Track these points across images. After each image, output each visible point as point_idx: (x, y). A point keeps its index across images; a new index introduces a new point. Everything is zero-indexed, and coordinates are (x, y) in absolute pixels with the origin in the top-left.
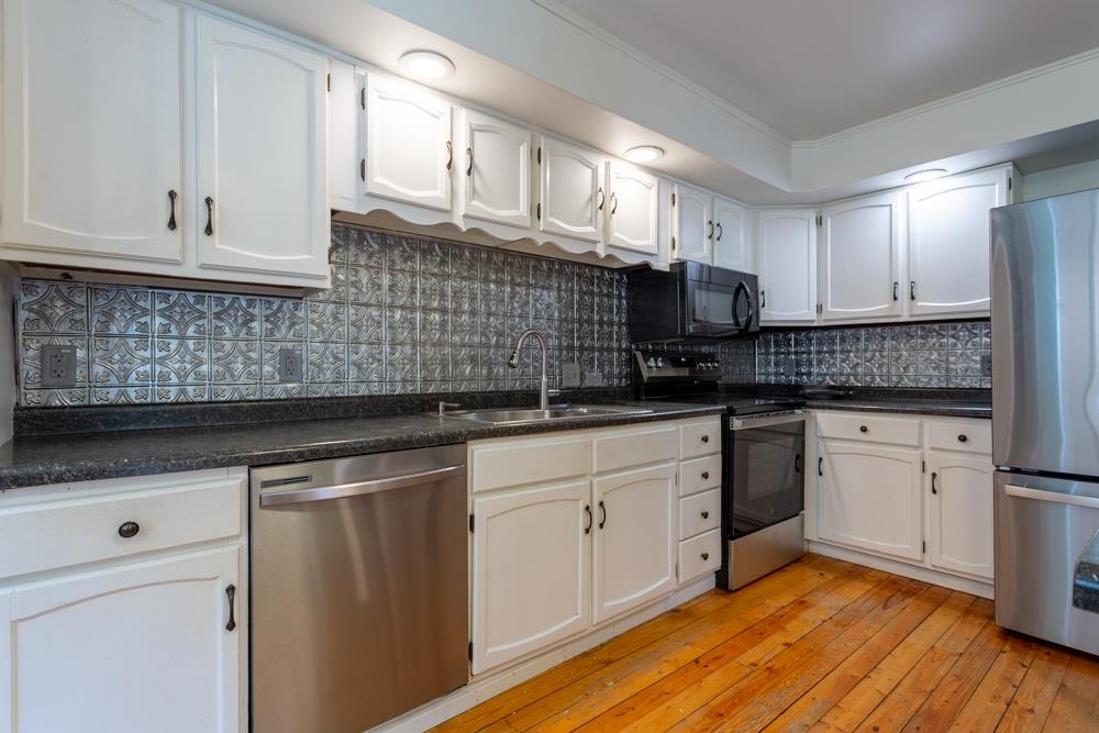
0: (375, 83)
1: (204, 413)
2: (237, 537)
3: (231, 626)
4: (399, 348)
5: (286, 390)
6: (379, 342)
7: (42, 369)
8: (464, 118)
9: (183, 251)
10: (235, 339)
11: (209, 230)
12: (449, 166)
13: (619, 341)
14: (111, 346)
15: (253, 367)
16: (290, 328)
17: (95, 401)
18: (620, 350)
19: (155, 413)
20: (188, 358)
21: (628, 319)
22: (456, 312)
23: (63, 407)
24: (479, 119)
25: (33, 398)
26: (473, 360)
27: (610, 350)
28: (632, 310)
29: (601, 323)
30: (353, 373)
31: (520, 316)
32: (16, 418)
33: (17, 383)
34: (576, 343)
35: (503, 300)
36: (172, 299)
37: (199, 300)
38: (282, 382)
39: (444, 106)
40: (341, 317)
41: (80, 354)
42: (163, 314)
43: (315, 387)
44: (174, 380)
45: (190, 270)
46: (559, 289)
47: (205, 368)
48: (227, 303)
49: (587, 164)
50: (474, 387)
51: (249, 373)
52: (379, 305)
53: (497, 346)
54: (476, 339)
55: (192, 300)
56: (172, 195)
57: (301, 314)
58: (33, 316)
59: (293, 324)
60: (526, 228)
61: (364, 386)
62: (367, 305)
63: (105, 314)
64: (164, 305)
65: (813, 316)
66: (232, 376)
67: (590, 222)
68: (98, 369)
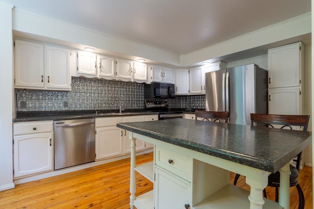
0: (80, 53)
1: (49, 113)
2: (52, 131)
3: (51, 145)
4: (88, 101)
5: (65, 109)
6: (84, 100)
7: (21, 105)
8: (99, 57)
9: (44, 85)
10: (55, 99)
11: (49, 82)
12: (96, 67)
13: (142, 99)
14: (33, 101)
15: (58, 105)
16: (66, 98)
17: (30, 111)
18: (142, 101)
19: (40, 113)
20: (46, 103)
21: (144, 94)
22: (101, 94)
23: (24, 112)
24: (102, 57)
25: (20, 110)
26: (105, 103)
27: (139, 101)
28: (145, 92)
29: (137, 95)
30: (79, 106)
31: (116, 94)
32: (17, 113)
33: (17, 107)
34: (131, 99)
35: (112, 91)
36: (43, 93)
37: (48, 93)
38: (64, 107)
39: (95, 55)
40: (76, 95)
41: (27, 103)
42: (42, 95)
43: (71, 108)
44: (44, 107)
45: (46, 89)
46: (126, 88)
47: (49, 105)
48: (53, 93)
49: (128, 63)
50: (105, 109)
51: (58, 106)
52: (84, 93)
53: (111, 100)
54: (106, 99)
55: (47, 93)
56: (42, 76)
57: (68, 95)
58: (20, 96)
59: (66, 97)
60: (114, 77)
61: (81, 108)
62: (82, 93)
63: (31, 96)
64: (42, 94)
65: (188, 93)
66: (55, 106)
67: (129, 75)
68: (30, 105)
